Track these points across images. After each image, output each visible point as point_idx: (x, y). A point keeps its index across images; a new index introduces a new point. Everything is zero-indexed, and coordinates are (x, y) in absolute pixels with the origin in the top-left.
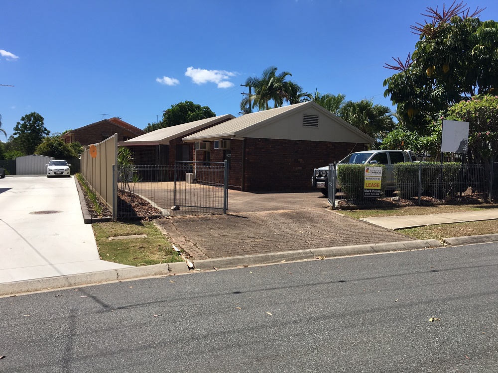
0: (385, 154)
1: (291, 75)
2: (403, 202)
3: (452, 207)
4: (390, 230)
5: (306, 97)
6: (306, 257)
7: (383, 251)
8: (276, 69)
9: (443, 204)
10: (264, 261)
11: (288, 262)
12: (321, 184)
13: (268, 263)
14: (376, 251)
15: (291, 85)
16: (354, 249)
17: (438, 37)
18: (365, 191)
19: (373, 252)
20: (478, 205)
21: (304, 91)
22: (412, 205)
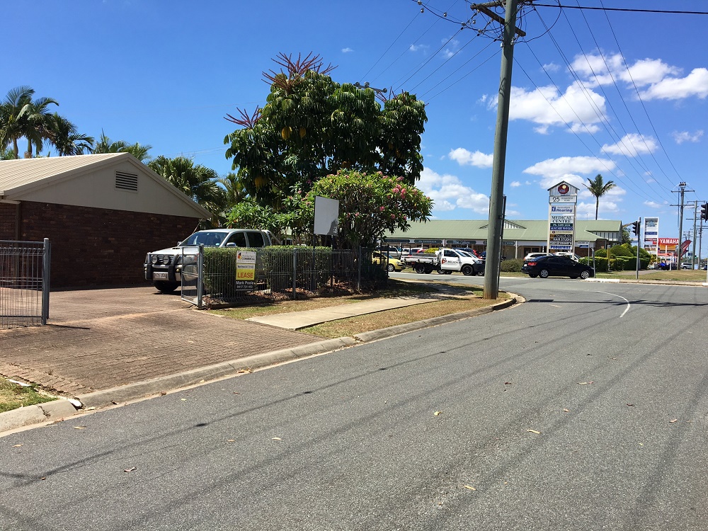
0: (242, 234)
1: (57, 104)
2: (277, 296)
3: (328, 300)
4: (291, 330)
5: (83, 142)
6: (228, 373)
7: (305, 355)
8: (32, 91)
9: (317, 297)
10: (177, 384)
11: (209, 382)
12: (160, 275)
13: (185, 386)
14: (298, 356)
15: (58, 120)
16: (275, 356)
17: (294, 93)
18: (237, 283)
19: (296, 358)
20: (350, 297)
21: (80, 132)
22: (287, 300)
